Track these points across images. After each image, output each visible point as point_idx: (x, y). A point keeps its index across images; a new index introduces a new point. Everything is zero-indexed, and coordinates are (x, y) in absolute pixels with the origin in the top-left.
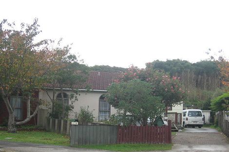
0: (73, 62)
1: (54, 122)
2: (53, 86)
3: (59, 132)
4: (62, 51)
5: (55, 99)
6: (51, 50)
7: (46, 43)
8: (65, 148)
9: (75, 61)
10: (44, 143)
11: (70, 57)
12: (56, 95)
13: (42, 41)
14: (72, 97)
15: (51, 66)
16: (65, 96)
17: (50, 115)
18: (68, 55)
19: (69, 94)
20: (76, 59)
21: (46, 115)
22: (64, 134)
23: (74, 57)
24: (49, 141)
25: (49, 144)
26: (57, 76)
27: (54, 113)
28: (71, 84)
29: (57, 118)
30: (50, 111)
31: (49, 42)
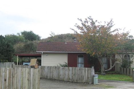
0: (131, 39)
1: (124, 70)
2: (122, 52)
3: (126, 75)
4: (125, 34)
5: (123, 58)
6: (120, 34)
7: (117, 30)
8: (131, 83)
9: (133, 38)
10: (120, 80)
11: (130, 37)
12: (124, 56)
13: (116, 30)
14: (132, 56)
15: (121, 42)
16: (129, 56)
17: (121, 66)
18: (129, 35)
19: (130, 55)
20: (133, 37)
21: (119, 66)
22: (129, 75)
23: (132, 36)
24: (122, 79)
25: (122, 81)
26: (124, 47)
27: (123, 65)
28: (131, 50)
29: (125, 67)
30: (121, 64)
31: (119, 30)
